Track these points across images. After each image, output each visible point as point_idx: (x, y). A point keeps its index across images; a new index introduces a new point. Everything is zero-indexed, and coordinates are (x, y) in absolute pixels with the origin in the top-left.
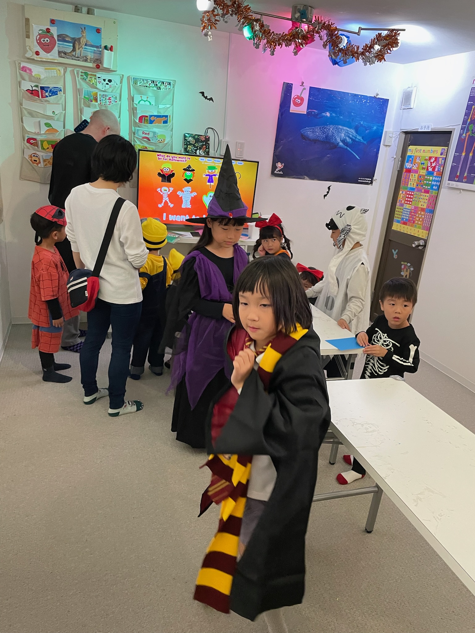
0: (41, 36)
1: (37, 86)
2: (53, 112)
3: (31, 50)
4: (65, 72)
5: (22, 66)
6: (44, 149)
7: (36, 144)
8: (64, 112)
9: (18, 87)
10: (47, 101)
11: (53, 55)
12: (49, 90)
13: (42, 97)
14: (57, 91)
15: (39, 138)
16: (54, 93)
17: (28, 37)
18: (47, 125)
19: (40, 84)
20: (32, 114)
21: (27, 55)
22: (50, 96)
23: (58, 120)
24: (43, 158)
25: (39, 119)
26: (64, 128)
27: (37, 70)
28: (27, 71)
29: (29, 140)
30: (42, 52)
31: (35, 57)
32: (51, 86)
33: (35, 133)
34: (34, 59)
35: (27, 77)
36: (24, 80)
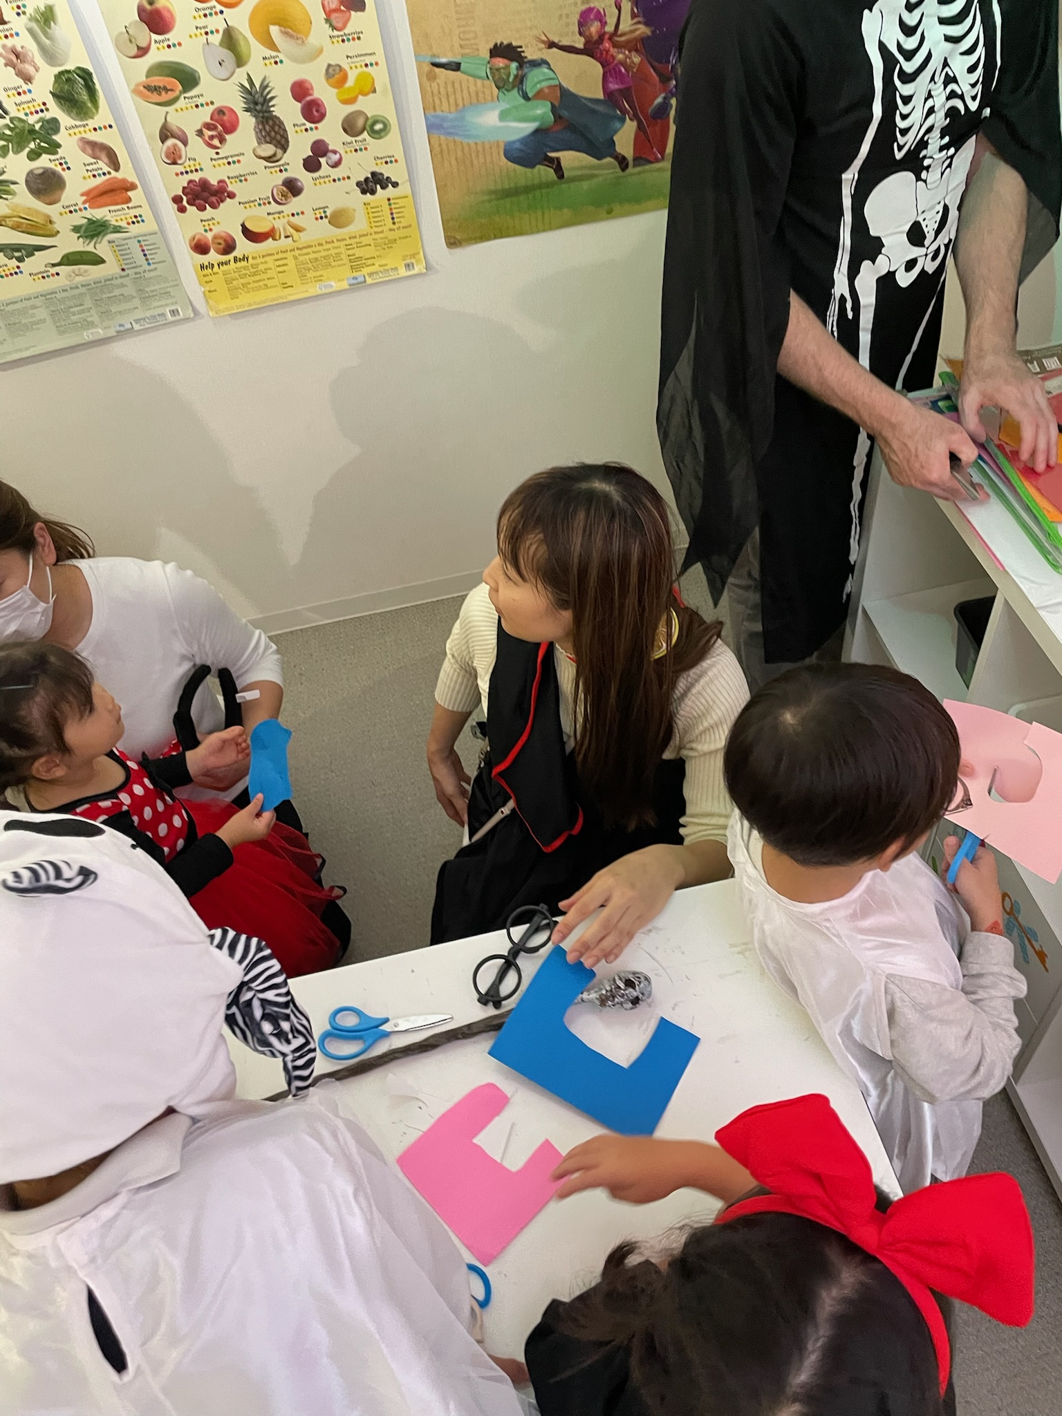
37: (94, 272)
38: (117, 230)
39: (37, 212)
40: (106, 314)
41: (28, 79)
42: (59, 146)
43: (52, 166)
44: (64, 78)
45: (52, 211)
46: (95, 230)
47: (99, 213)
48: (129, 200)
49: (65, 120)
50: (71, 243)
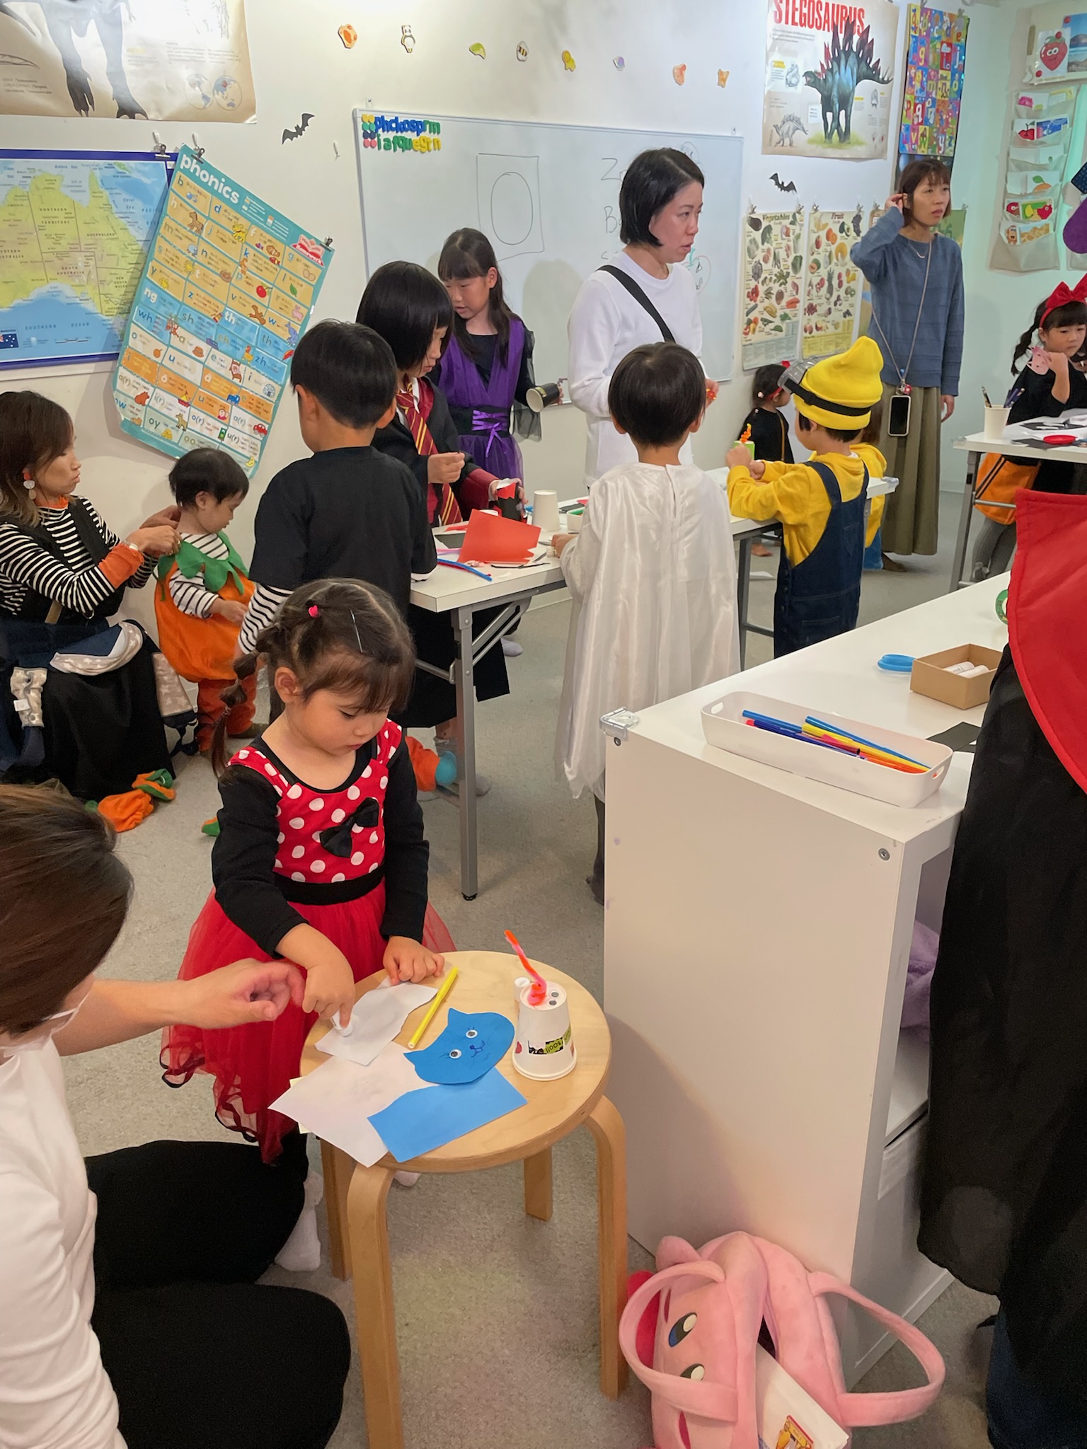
0: (1048, 47)
1: (1033, 124)
2: (1050, 158)
3: (1031, 72)
4: (1078, 91)
5: (1020, 97)
6: (1026, 217)
7: (1016, 213)
8: (1065, 155)
9: (1010, 131)
10: (1042, 143)
11: (1061, 71)
12: (1048, 126)
13: (1038, 137)
14: (1060, 126)
15: (1021, 202)
16: (1055, 128)
17: (1029, 52)
18: (1037, 179)
19: (1038, 118)
20: (1022, 167)
21: (1025, 81)
22: (1049, 134)
23: (1056, 168)
24: (1020, 232)
25: (1024, 173)
26: (1061, 180)
27: (1040, 99)
28: (1027, 103)
29: (1009, 209)
30: (1045, 70)
31: (1036, 81)
32: (1052, 118)
33: (1022, 196)
34: (1033, 84)
35: (1024, 115)
36: (1020, 117)
37: (781, 335)
38: (790, 319)
39: (774, 306)
40: (778, 354)
41: (788, 257)
42: (786, 282)
43: (783, 290)
44: (796, 257)
45: (778, 307)
46: (785, 317)
47: (788, 311)
48: (795, 307)
49: (792, 274)
50: (777, 321)
